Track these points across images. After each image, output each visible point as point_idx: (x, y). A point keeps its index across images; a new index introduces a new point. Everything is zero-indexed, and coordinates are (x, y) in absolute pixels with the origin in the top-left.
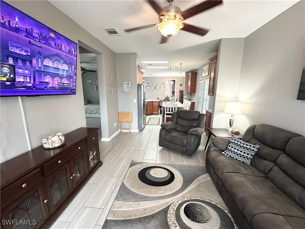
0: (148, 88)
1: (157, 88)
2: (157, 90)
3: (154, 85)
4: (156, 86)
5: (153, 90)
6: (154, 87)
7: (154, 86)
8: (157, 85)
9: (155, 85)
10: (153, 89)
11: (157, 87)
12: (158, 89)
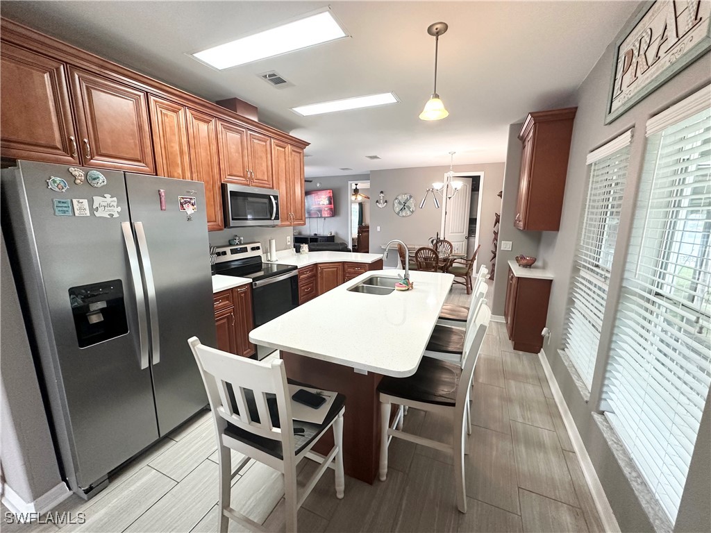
0: (380, 206)
1: (409, 208)
2: (409, 213)
3: (400, 198)
4: (407, 200)
5: (398, 214)
6: (400, 203)
7: (403, 198)
8: (411, 197)
9: (405, 197)
10: (397, 210)
11: (411, 203)
12: (412, 212)
